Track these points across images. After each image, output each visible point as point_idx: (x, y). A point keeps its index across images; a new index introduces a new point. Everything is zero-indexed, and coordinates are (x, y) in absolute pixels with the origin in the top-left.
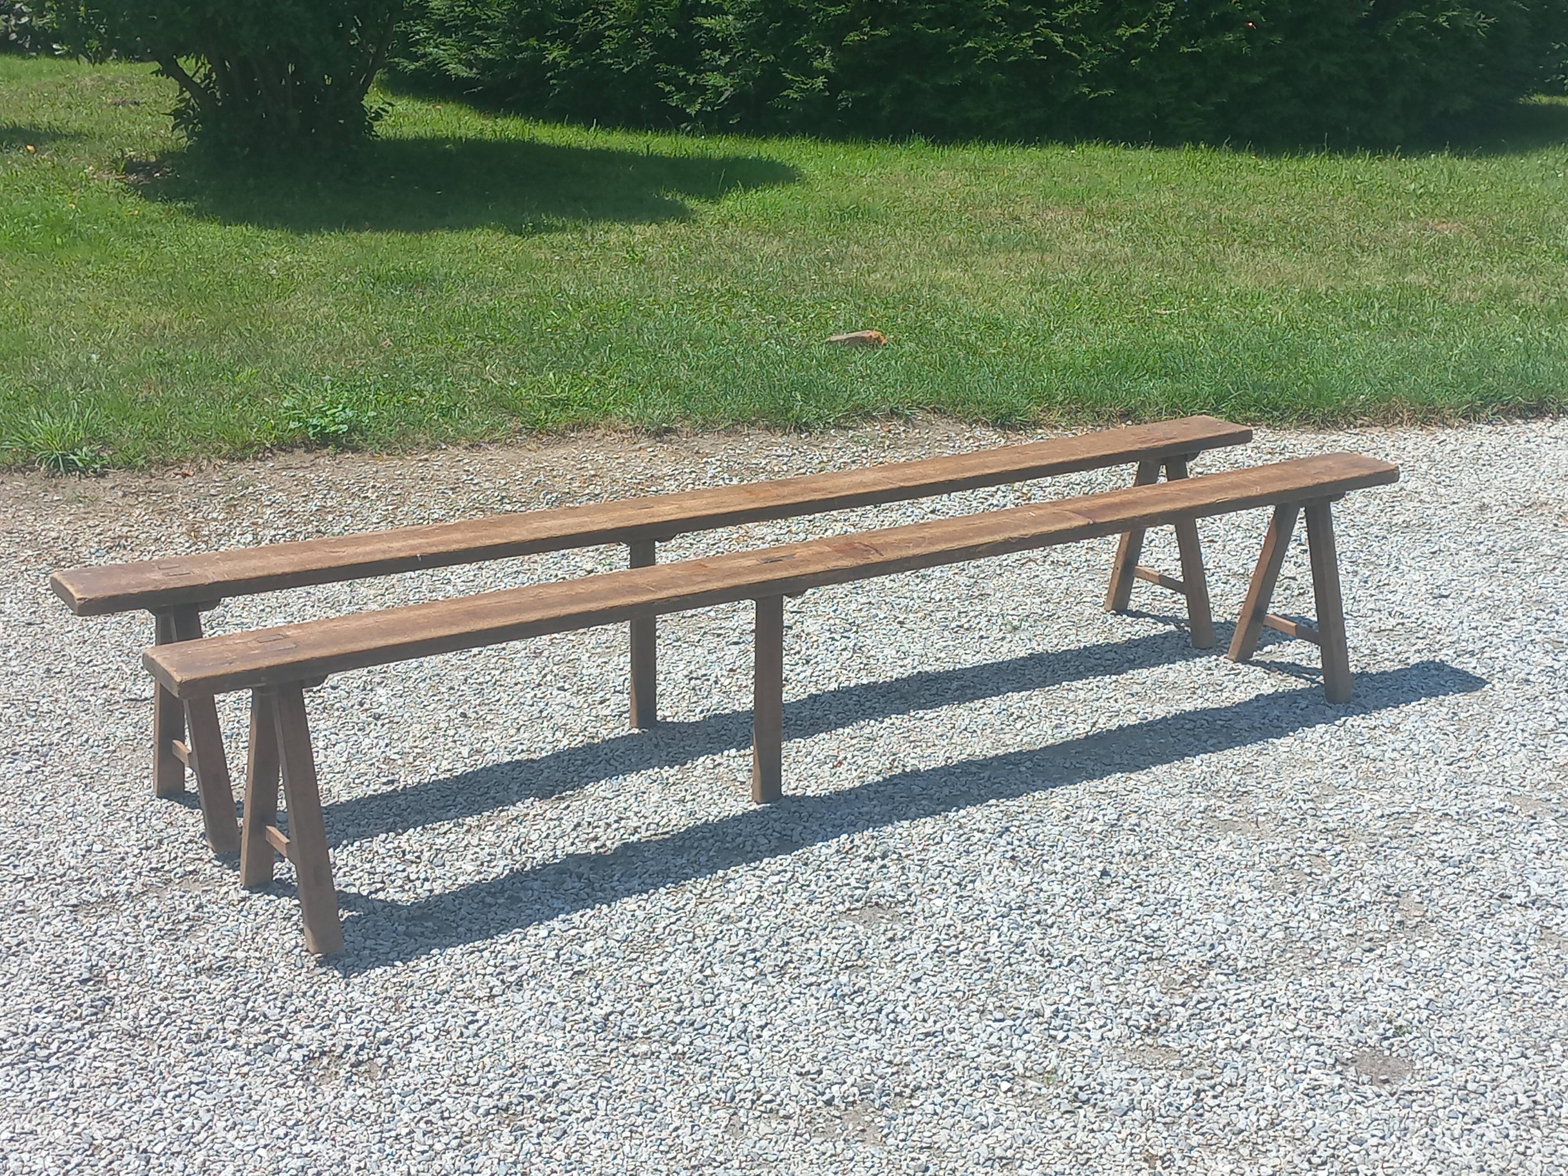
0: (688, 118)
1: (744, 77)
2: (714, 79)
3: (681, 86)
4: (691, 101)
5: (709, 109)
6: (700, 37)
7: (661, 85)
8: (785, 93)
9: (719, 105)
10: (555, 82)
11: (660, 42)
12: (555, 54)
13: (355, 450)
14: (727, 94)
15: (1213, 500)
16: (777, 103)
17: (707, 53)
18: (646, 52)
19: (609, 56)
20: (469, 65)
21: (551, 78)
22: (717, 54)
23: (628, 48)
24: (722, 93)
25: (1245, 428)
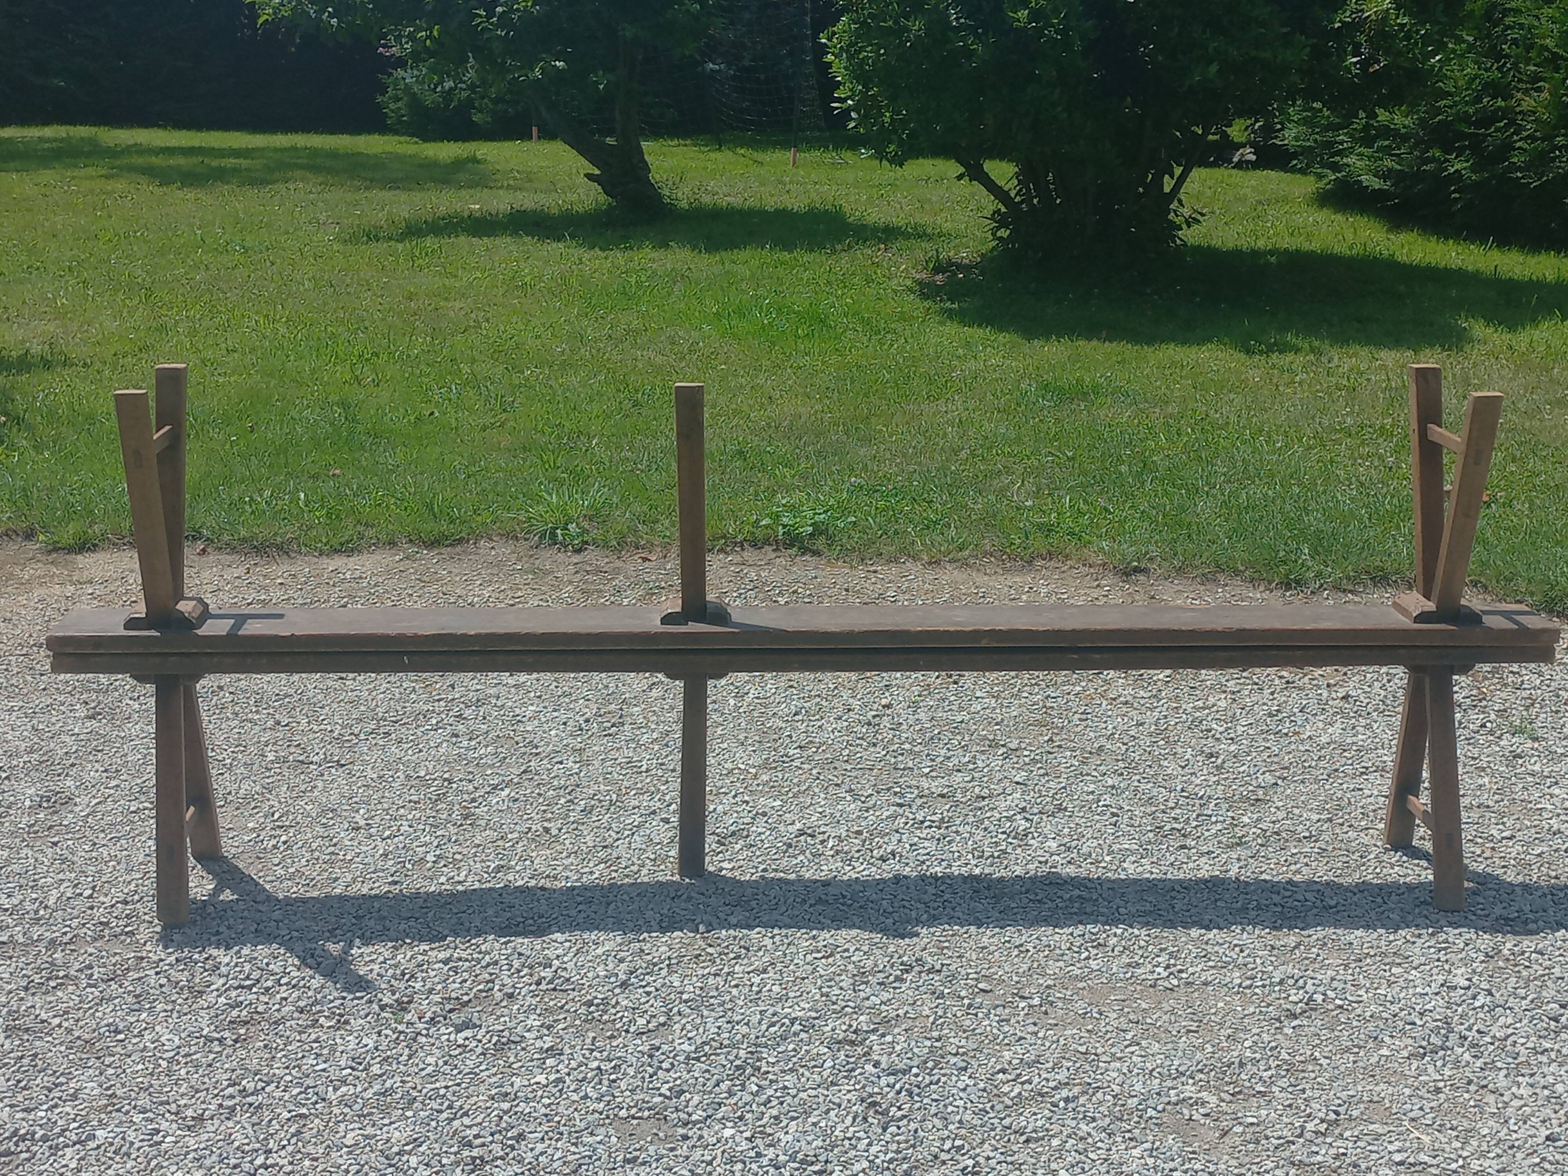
10: (1457, 195)
12: (1458, 165)
13: (817, 553)
19: (1520, 169)
20: (1385, 177)
21: (1455, 192)
23: (1541, 161)
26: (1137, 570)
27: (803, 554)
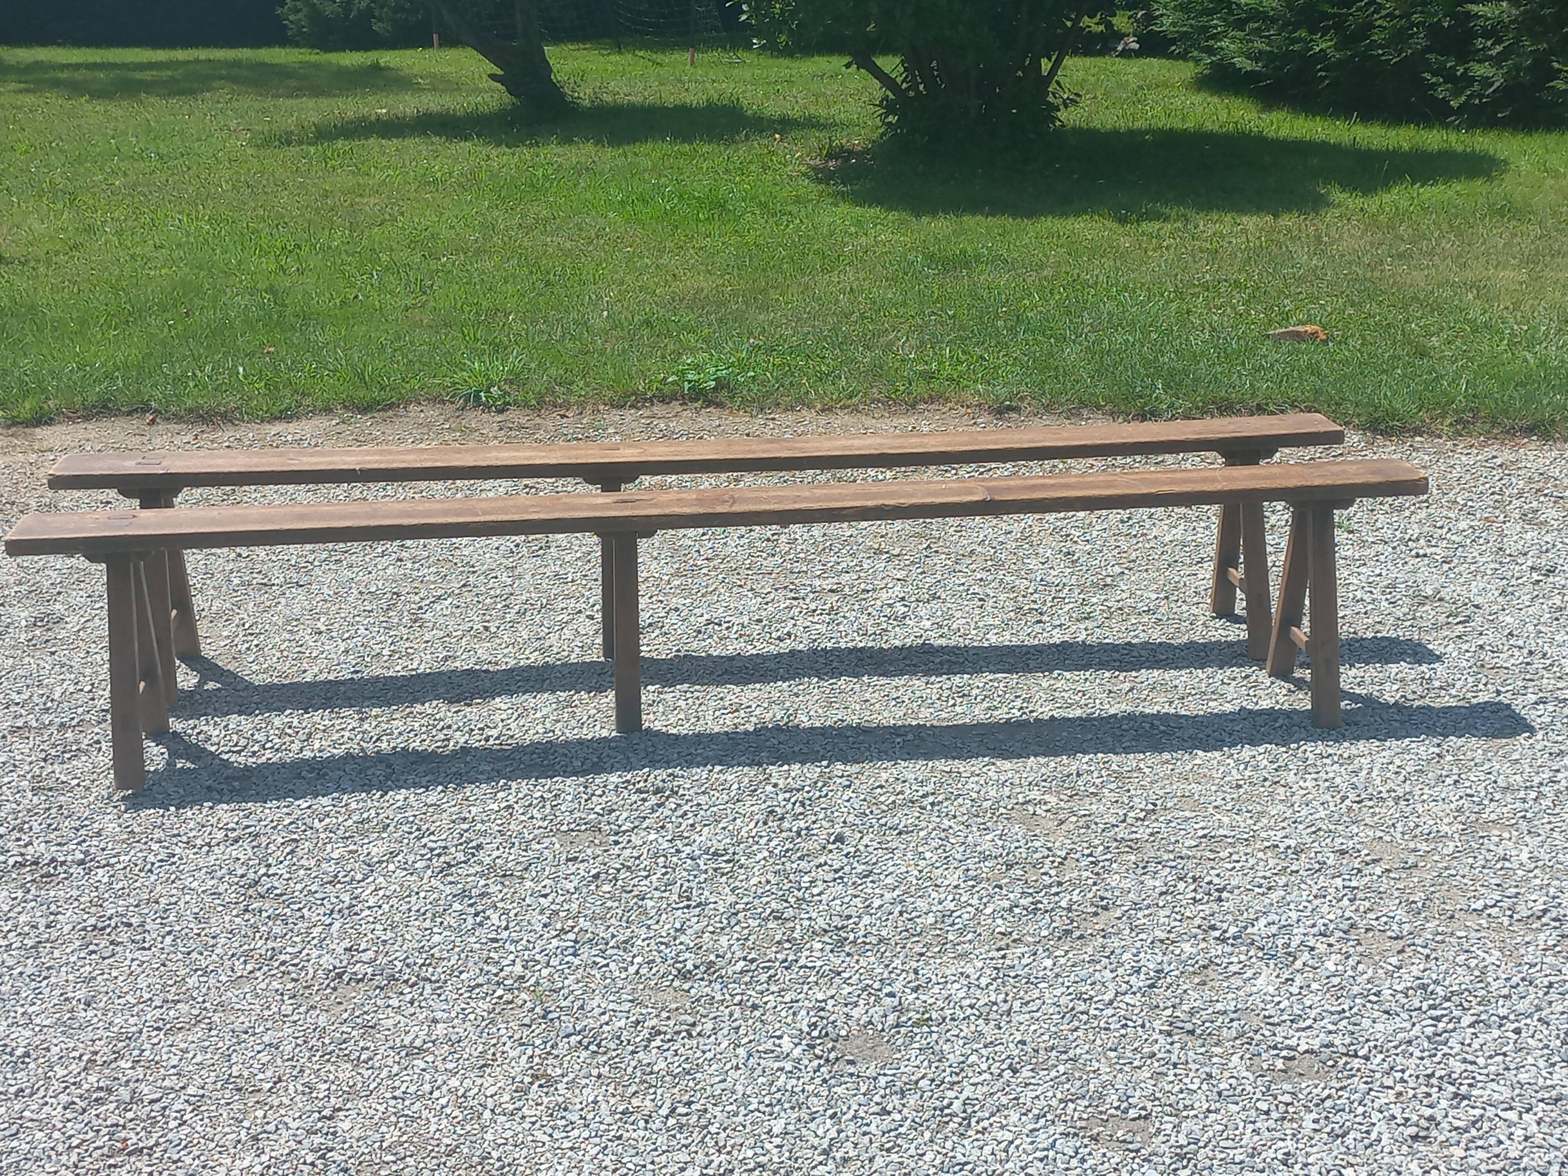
0: (1452, 111)
1: (1517, 67)
2: (1481, 70)
3: (1450, 77)
4: (1457, 94)
5: (1477, 101)
6: (1475, 25)
7: (1427, 76)
8: (1551, 84)
9: (1488, 96)
10: (1324, 74)
11: (1434, 30)
12: (1323, 44)
13: (720, 405)
14: (1497, 84)
15: (1153, 491)
16: (1546, 96)
17: (1479, 43)
18: (1421, 41)
19: (1381, 47)
20: (1256, 59)
21: (1321, 70)
22: (1489, 43)
23: (1400, 38)
24: (1492, 84)
25: (1339, 428)
26: (1010, 409)
27: (708, 406)
